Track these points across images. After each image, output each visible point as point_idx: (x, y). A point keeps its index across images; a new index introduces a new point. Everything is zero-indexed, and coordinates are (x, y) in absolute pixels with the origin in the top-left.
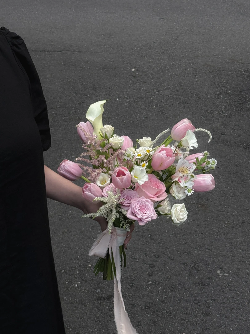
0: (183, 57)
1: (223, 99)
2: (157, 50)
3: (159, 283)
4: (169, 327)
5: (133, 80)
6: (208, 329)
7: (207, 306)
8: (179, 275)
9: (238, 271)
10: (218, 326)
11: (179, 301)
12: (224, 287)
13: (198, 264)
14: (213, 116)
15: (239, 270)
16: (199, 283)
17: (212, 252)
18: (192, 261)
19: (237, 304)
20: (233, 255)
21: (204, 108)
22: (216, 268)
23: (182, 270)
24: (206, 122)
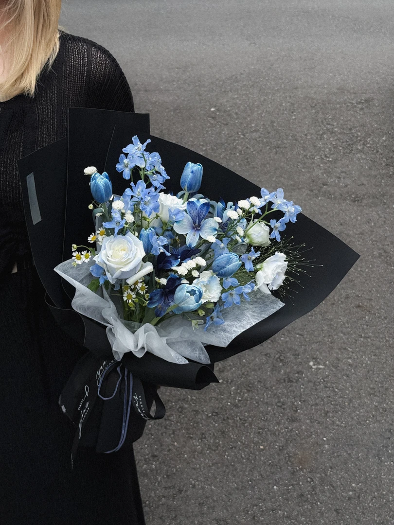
0: (278, 89)
1: (327, 139)
2: (244, 83)
3: (232, 381)
4: (242, 439)
5: (212, 122)
6: (293, 440)
7: (295, 409)
8: (259, 369)
9: (337, 362)
10: (307, 435)
11: (256, 405)
12: (318, 384)
13: (284, 354)
14: (313, 163)
15: (339, 360)
16: (285, 380)
17: (303, 337)
18: (277, 351)
19: (334, 405)
20: (331, 340)
21: (302, 152)
22: (308, 358)
23: (263, 363)
24: (303, 170)
